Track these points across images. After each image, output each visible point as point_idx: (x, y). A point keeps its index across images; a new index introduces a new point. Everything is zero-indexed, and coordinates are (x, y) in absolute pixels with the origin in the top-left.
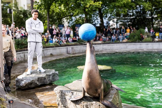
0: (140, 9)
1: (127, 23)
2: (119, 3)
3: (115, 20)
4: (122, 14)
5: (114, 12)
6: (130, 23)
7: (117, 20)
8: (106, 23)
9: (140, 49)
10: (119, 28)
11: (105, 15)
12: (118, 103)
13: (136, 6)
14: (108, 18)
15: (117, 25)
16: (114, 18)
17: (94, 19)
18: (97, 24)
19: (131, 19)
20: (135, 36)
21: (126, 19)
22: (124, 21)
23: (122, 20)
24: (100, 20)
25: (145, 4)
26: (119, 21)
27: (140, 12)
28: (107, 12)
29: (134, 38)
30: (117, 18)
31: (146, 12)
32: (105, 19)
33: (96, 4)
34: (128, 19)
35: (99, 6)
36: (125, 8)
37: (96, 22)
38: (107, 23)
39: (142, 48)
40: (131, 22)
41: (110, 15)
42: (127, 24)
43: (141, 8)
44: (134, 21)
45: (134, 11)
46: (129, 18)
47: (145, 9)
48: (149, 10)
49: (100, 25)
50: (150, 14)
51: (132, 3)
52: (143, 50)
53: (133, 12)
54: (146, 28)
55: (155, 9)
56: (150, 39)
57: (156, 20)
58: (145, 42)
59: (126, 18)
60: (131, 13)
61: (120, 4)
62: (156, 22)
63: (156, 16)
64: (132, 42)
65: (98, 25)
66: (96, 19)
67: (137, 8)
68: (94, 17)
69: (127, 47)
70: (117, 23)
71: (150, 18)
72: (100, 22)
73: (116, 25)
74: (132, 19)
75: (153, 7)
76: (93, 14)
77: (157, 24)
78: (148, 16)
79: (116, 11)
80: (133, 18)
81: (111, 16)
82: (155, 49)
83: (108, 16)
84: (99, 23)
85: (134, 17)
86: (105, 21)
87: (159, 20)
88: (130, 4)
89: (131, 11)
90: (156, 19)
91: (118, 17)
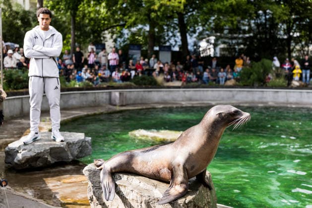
0: (266, 19)
1: (236, 47)
2: (222, 4)
3: (212, 39)
4: (227, 27)
5: (211, 23)
6: (242, 46)
7: (216, 40)
8: (192, 44)
9: (261, 101)
10: (218, 55)
11: (190, 27)
12: (209, 202)
13: (256, 12)
14: (197, 34)
15: (215, 50)
16: (209, 36)
17: (168, 35)
18: (174, 46)
19: (245, 39)
20: (251, 74)
21: (235, 38)
22: (230, 41)
23: (227, 40)
24: (180, 38)
25: (275, 7)
26: (219, 42)
27: (265, 24)
28: (197, 23)
29: (249, 78)
30: (216, 36)
31: (277, 24)
32: (191, 36)
33: (173, 4)
34: (239, 38)
35: (179, 7)
36: (233, 15)
37: (172, 41)
38: (195, 44)
39: (264, 100)
40: (245, 45)
41: (201, 28)
42: (237, 50)
43: (267, 17)
44: (252, 43)
45: (253, 22)
46: (241, 36)
47: (275, 19)
48: (283, 22)
49: (180, 48)
50: (284, 30)
51: (249, 6)
52: (266, 103)
53: (249, 25)
54: (275, 58)
55: (295, 20)
56: (281, 81)
57: (297, 44)
58: (272, 87)
59: (235, 35)
60: (246, 25)
61: (224, 5)
62: (298, 47)
63: (298, 34)
64: (245, 86)
65: (176, 49)
66: (172, 36)
67: (258, 16)
68: (168, 31)
69: (233, 96)
70: (215, 45)
71: (286, 37)
72: (180, 43)
73: (212, 50)
74: (248, 38)
75: (291, 15)
76: (167, 25)
77: (299, 51)
78: (281, 34)
79: (214, 20)
80: (250, 37)
81: (204, 30)
82: (291, 103)
83: (198, 31)
84: (178, 44)
85: (252, 35)
86: (191, 40)
87: (303, 43)
88: (244, 7)
89: (245, 23)
90: (298, 40)
91: (218, 34)
